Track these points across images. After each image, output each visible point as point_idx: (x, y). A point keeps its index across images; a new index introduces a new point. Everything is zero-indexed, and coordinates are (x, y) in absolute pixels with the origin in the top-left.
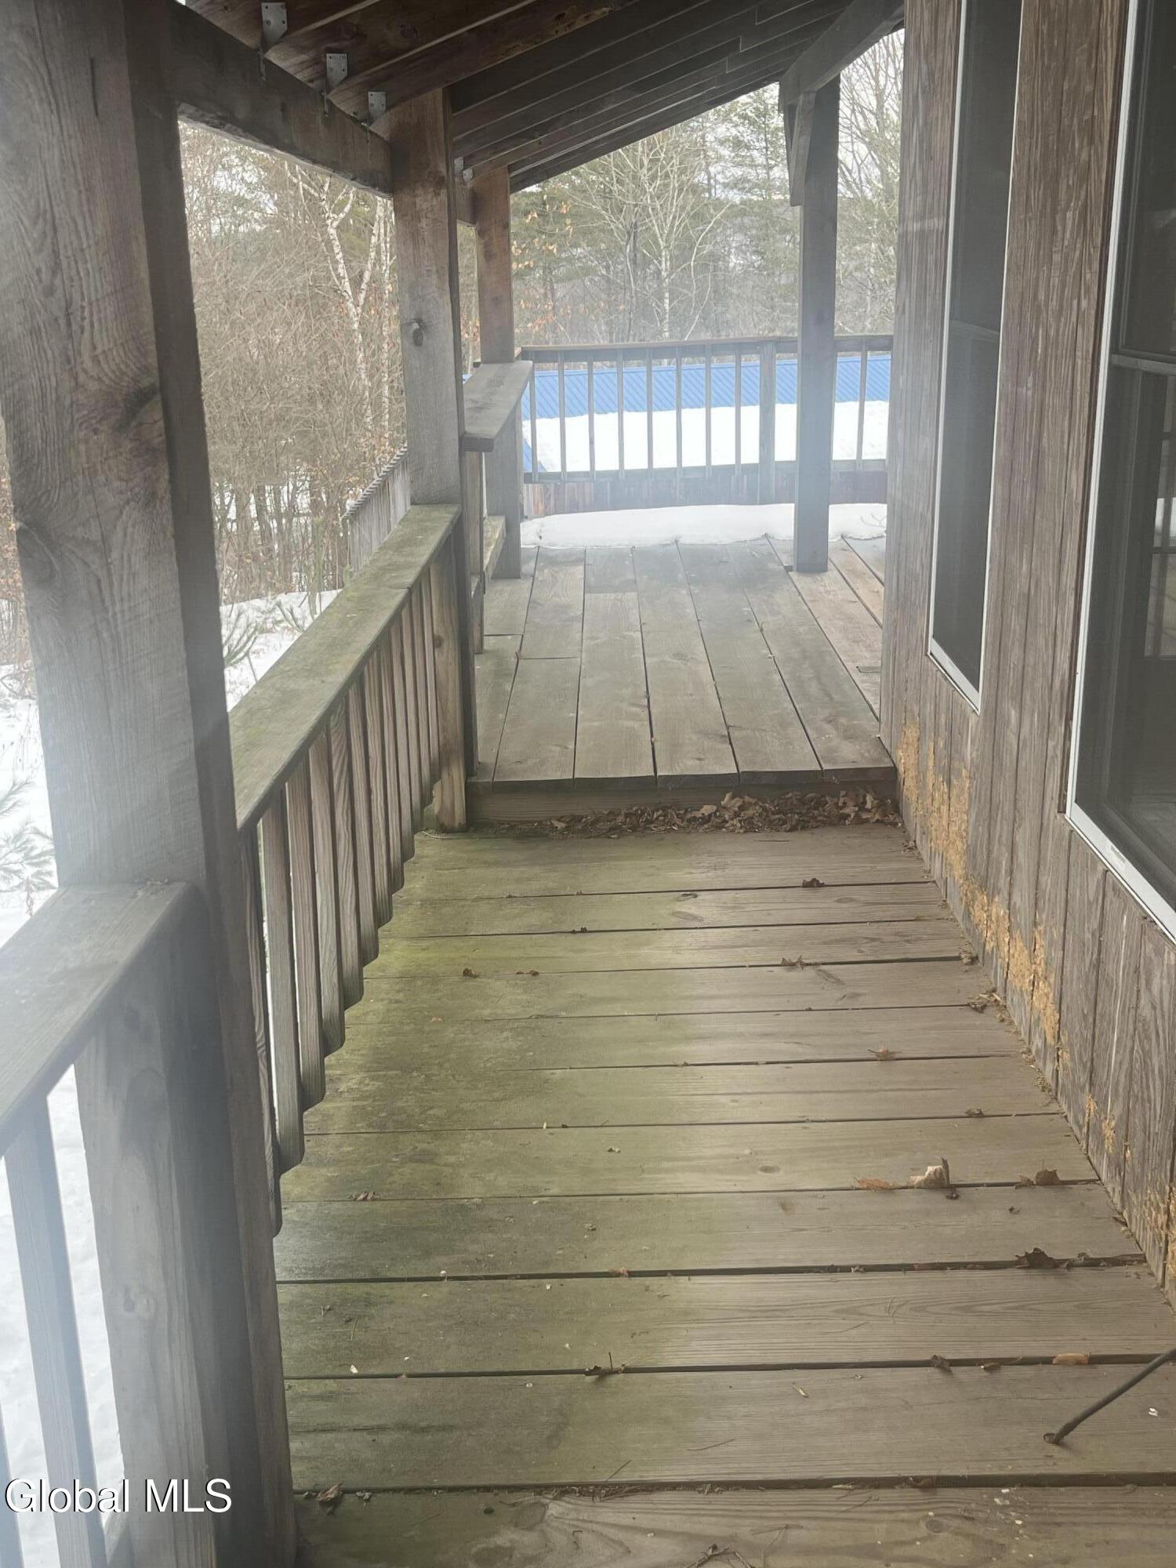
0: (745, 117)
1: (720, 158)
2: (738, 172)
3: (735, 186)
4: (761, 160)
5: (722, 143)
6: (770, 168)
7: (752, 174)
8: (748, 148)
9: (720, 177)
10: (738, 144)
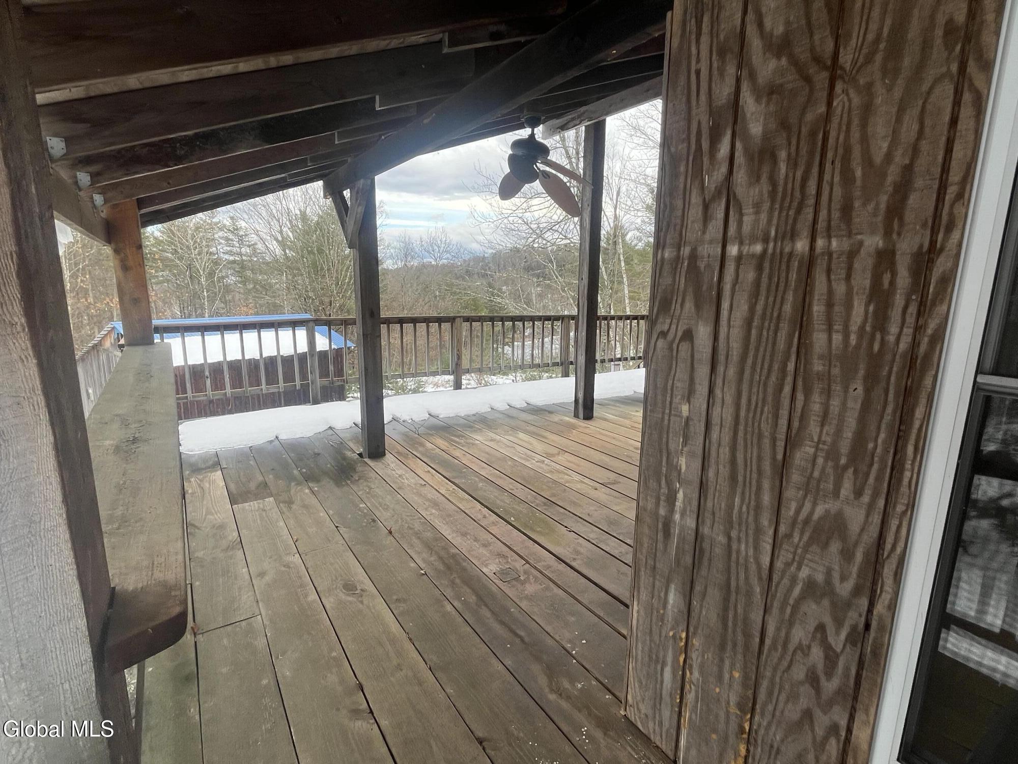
0: (230, 230)
1: (221, 243)
2: (228, 249)
3: (227, 253)
4: (238, 245)
5: (221, 238)
6: (241, 248)
7: (235, 249)
8: (232, 240)
9: (221, 250)
10: (227, 239)
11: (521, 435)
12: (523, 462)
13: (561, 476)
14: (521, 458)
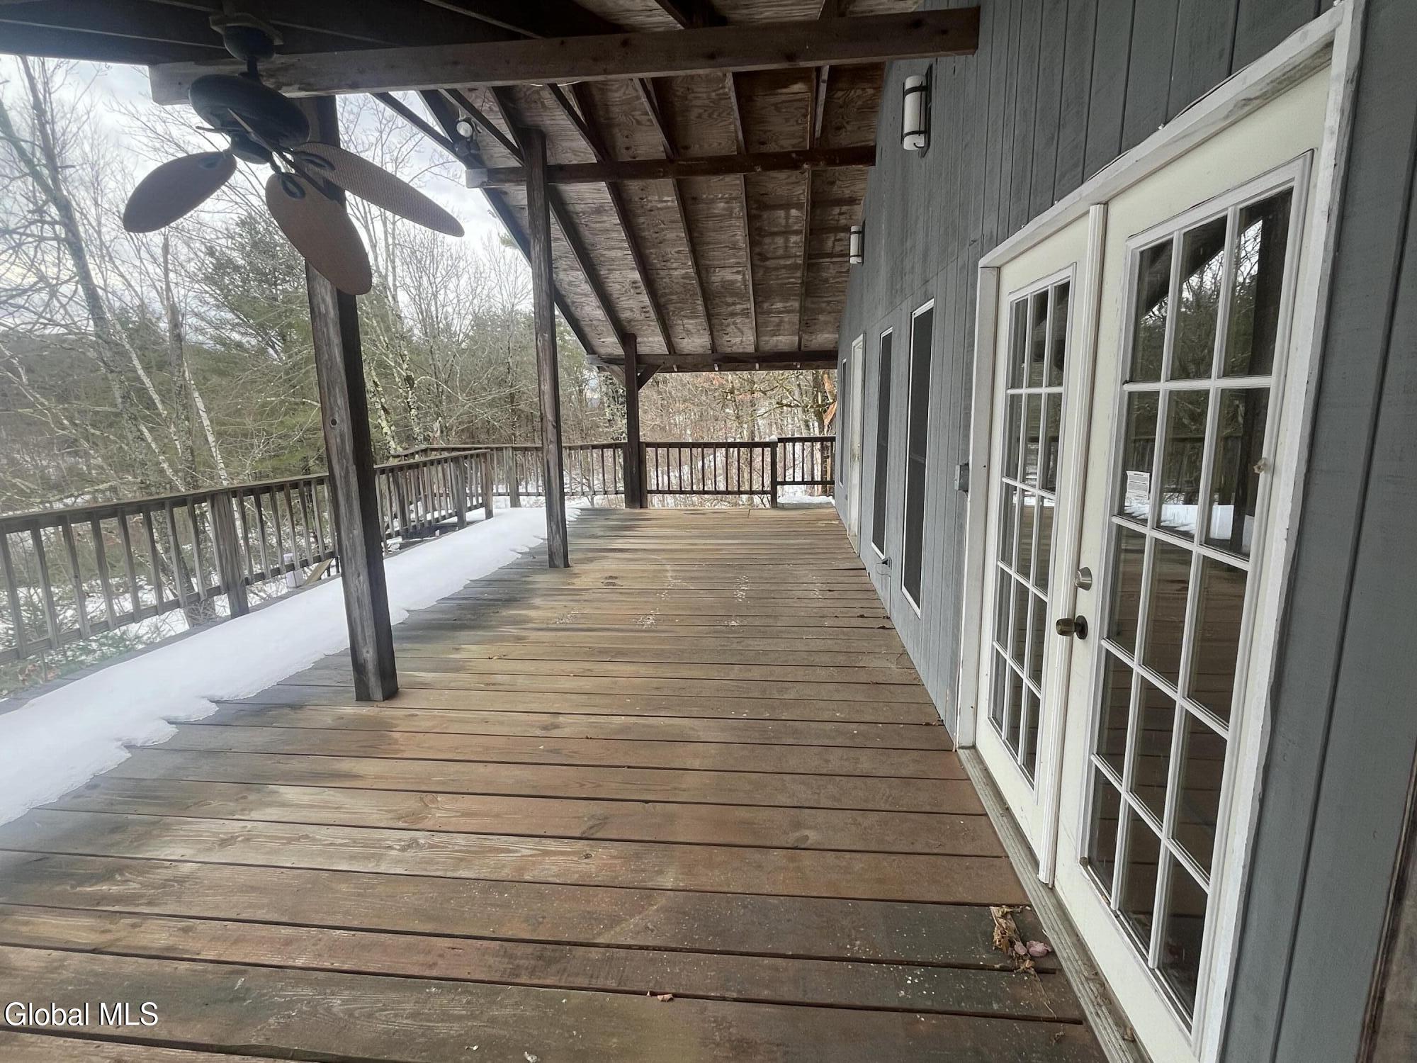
11: (290, 793)
12: (370, 867)
13: (492, 860)
14: (352, 857)
